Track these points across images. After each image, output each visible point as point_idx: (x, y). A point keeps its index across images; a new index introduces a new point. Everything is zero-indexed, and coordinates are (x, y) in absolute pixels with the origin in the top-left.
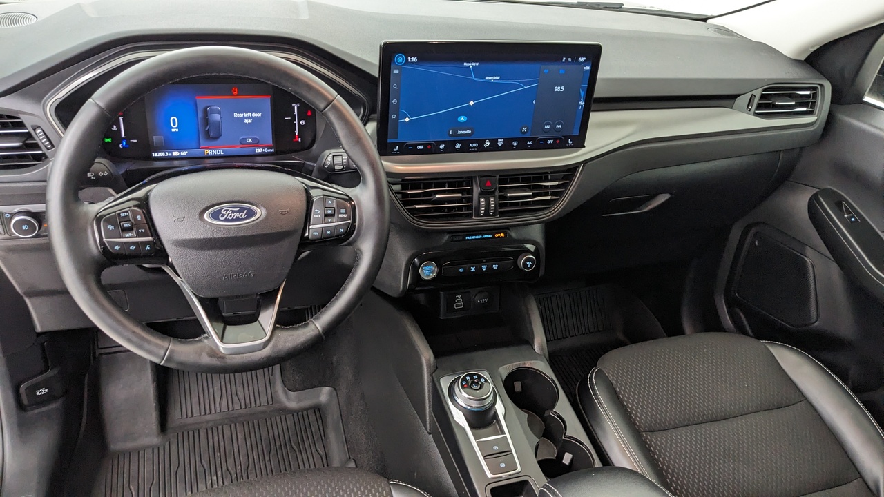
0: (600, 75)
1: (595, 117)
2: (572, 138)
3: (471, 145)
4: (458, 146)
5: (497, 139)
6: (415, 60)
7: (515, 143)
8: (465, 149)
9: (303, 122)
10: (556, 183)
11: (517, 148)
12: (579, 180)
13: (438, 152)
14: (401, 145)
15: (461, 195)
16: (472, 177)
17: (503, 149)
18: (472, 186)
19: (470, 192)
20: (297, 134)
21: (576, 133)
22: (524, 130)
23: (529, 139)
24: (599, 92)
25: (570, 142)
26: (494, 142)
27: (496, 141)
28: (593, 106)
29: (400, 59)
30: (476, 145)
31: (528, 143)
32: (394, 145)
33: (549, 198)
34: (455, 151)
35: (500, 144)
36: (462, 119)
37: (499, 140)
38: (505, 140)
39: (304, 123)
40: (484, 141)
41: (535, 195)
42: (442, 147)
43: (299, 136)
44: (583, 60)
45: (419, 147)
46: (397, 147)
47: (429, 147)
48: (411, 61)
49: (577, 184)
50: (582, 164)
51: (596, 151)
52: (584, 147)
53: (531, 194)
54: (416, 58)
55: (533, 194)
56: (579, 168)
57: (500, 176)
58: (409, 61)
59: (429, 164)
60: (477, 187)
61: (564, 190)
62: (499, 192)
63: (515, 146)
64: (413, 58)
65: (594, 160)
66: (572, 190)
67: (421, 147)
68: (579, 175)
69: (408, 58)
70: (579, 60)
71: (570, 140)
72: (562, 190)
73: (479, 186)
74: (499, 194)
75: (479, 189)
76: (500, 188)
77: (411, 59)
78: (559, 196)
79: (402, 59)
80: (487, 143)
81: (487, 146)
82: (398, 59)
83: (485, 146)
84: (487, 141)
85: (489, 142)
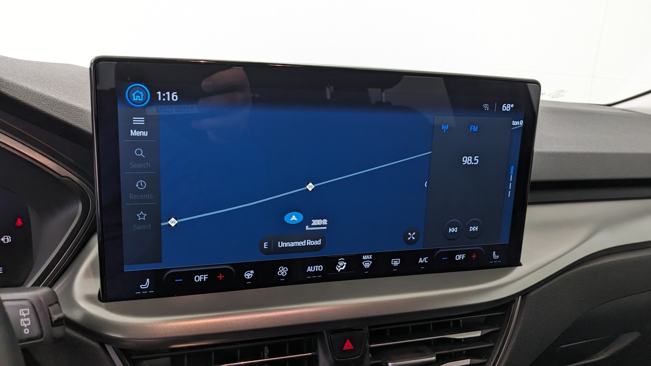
1: (534, 214)
2: (499, 249)
3: (310, 269)
4: (283, 271)
5: (360, 256)
6: (174, 97)
7: (396, 263)
8: (298, 276)
10: (478, 334)
11: (400, 272)
13: (243, 285)
14: (156, 276)
16: (315, 333)
17: (373, 273)
18: (316, 350)
19: (313, 363)
21: (505, 239)
22: (412, 236)
23: (422, 254)
24: (538, 172)
25: (495, 256)
26: (354, 261)
27: (359, 259)
28: (530, 197)
29: (137, 94)
30: (319, 268)
31: (421, 261)
32: (141, 277)
34: (277, 281)
35: (367, 265)
36: (294, 218)
37: (364, 257)
38: (376, 258)
40: (335, 260)
41: (441, 359)
42: (249, 275)
44: (509, 107)
45: (197, 278)
46: (148, 280)
47: (221, 277)
48: (164, 99)
49: (517, 333)
50: (520, 297)
51: (539, 271)
52: (520, 265)
53: (434, 358)
54: (176, 93)
55: (437, 358)
56: (516, 302)
57: (370, 327)
58: (160, 99)
59: (223, 313)
60: (325, 352)
61: (492, 347)
62: (371, 359)
63: (396, 267)
64: (168, 93)
65: (539, 287)
66: (509, 344)
67: (203, 277)
68: (518, 316)
69: (158, 93)
70: (503, 107)
71: (494, 252)
72: (490, 347)
73: (329, 352)
74: (371, 362)
75: (331, 358)
76: (373, 350)
77: (164, 95)
78: (485, 358)
79: (142, 95)
80: (341, 264)
81: (341, 270)
82: (134, 95)
83: (338, 269)
84: (342, 260)
85: (345, 261)
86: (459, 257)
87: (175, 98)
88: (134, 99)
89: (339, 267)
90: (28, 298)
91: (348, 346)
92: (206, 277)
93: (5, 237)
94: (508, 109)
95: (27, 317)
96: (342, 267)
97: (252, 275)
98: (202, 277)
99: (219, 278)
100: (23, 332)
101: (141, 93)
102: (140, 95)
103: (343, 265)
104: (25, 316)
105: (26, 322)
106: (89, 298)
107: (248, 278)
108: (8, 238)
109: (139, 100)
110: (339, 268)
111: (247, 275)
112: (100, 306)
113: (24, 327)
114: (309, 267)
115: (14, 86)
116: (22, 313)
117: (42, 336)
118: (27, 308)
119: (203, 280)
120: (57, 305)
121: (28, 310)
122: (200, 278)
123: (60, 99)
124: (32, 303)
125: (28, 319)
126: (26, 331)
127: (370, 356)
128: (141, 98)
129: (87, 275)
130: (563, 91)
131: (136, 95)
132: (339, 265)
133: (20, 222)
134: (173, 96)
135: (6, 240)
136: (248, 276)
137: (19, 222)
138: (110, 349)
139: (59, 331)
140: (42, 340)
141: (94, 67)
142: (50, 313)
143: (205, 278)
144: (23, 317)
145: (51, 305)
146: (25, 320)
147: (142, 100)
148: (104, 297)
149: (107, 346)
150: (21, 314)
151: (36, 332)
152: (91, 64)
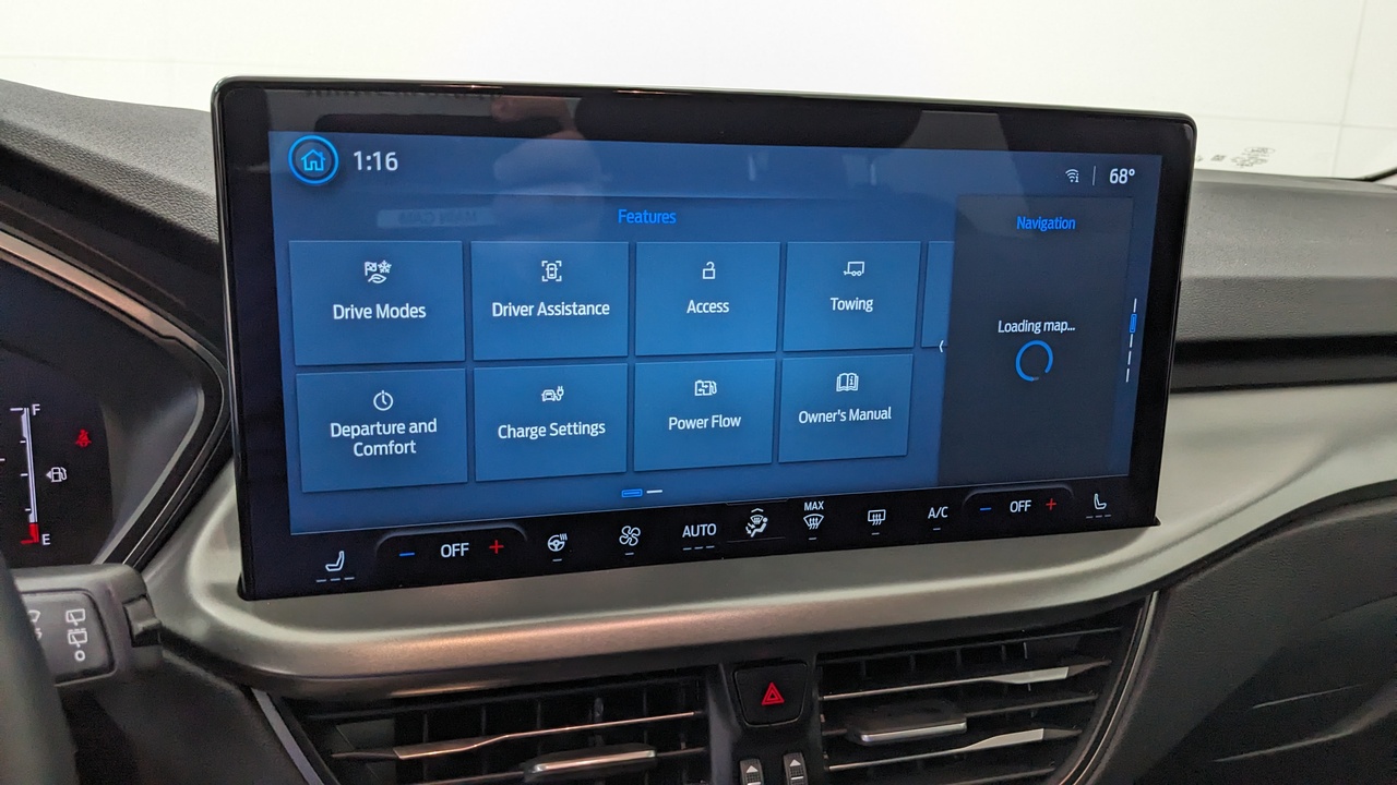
0: (1193, 266)
1: (1185, 415)
2: (1106, 488)
3: (688, 532)
4: (630, 536)
5: (800, 502)
6: (391, 161)
7: (877, 518)
8: (663, 547)
9: (58, 474)
10: (1061, 674)
11: (887, 537)
12: (1151, 664)
13: (546, 565)
14: (359, 543)
15: (652, 754)
16: (700, 669)
17: (827, 540)
18: (703, 705)
19: (698, 731)
20: (33, 518)
21: (1118, 462)
23: (935, 498)
24: (1190, 323)
25: (1099, 504)
26: (785, 515)
27: (795, 509)
28: (1175, 375)
29: (312, 158)
30: (709, 529)
31: (932, 514)
32: (326, 544)
33: (1037, 735)
34: (616, 558)
35: (813, 524)
37: (807, 507)
38: (833, 507)
39: (62, 475)
40: (742, 512)
41: (979, 728)
42: (556, 543)
43: (42, 526)
44: (1125, 176)
45: (446, 551)
46: (342, 553)
47: (496, 547)
48: (369, 168)
49: (1148, 673)
50: (1155, 594)
51: (1199, 536)
52: (1156, 523)
53: (962, 725)
54: (393, 154)
55: (968, 724)
56: (1147, 604)
57: (820, 657)
58: (360, 168)
59: (501, 624)
60: (723, 710)
61: (1093, 703)
62: (824, 727)
63: (876, 528)
64: (377, 154)
65: (1197, 572)
66: (1130, 696)
67: (459, 547)
68: (1150, 636)
69: (356, 154)
70: (1112, 175)
71: (1096, 495)
72: (1087, 703)
73: (731, 707)
74: (824, 733)
75: (734, 721)
76: (828, 708)
77: (369, 158)
78: (1079, 727)
79: (323, 159)
80: (757, 521)
81: (757, 533)
82: (304, 158)
83: (749, 532)
84: (758, 513)
85: (764, 514)
86: (1019, 506)
87: (392, 164)
88: (306, 169)
89: (753, 526)
90: (83, 587)
91: (773, 696)
92: (465, 547)
93: (55, 471)
94: (1123, 179)
95: (81, 625)
96: (758, 526)
97: (563, 543)
98: (456, 547)
99: (494, 550)
100: (73, 656)
101: (320, 155)
102: (318, 159)
103: (762, 523)
104: (76, 624)
105: (79, 637)
106: (218, 592)
107: (556, 550)
108: (60, 473)
109: (317, 169)
110: (752, 530)
111: (553, 543)
112: (244, 609)
113: (75, 648)
114: (687, 527)
115: (60, 147)
116: (70, 618)
117: (112, 664)
118: (82, 607)
119: (458, 553)
120: (143, 602)
121: (83, 610)
122: (453, 550)
123: (157, 174)
124: (89, 597)
125: (83, 631)
126: (80, 656)
127: (823, 720)
128: (319, 166)
129: (215, 543)
130: (1264, 150)
131: (309, 160)
132: (752, 523)
133: (86, 438)
134: (388, 161)
135: (56, 477)
136: (556, 546)
137: (84, 439)
138: (263, 699)
139: (147, 656)
140: (111, 674)
141: (221, 100)
142: (128, 619)
143: (463, 549)
144: (72, 626)
145: (131, 601)
146: (77, 631)
147: (322, 169)
148: (251, 590)
149: (255, 692)
150: (68, 621)
151: (100, 657)
152: (214, 94)
